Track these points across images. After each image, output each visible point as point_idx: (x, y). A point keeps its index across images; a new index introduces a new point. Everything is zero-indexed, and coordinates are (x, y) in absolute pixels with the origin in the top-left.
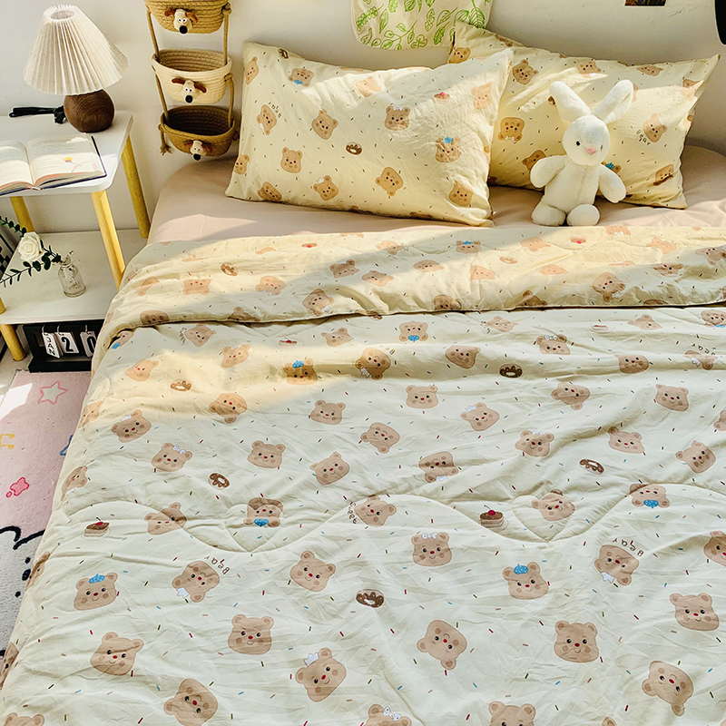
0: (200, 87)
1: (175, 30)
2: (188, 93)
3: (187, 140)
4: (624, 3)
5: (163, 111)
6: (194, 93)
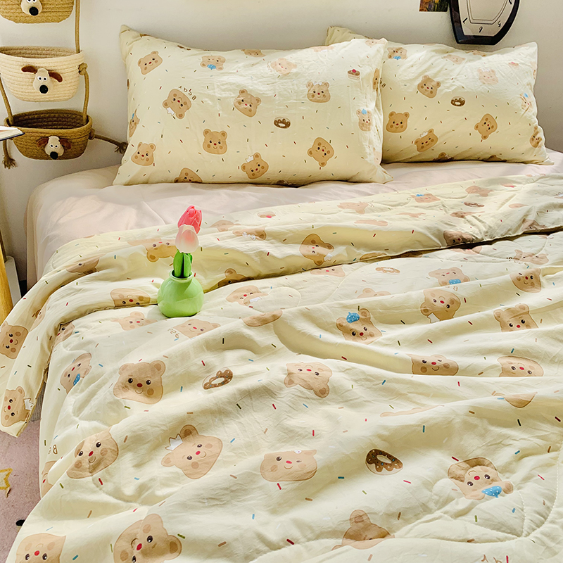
0: (55, 75)
2: (42, 83)
3: (42, 137)
4: (419, 8)
5: (7, 116)
6: (49, 82)
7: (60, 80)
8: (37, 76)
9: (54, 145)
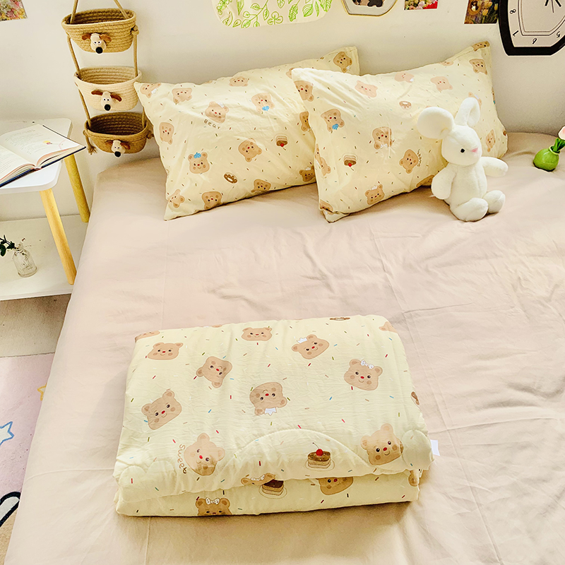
0: (116, 97)
1: (92, 51)
2: (106, 103)
3: (108, 141)
4: (464, 21)
5: (86, 119)
6: (110, 102)
7: (120, 100)
8: (103, 97)
9: (116, 146)
